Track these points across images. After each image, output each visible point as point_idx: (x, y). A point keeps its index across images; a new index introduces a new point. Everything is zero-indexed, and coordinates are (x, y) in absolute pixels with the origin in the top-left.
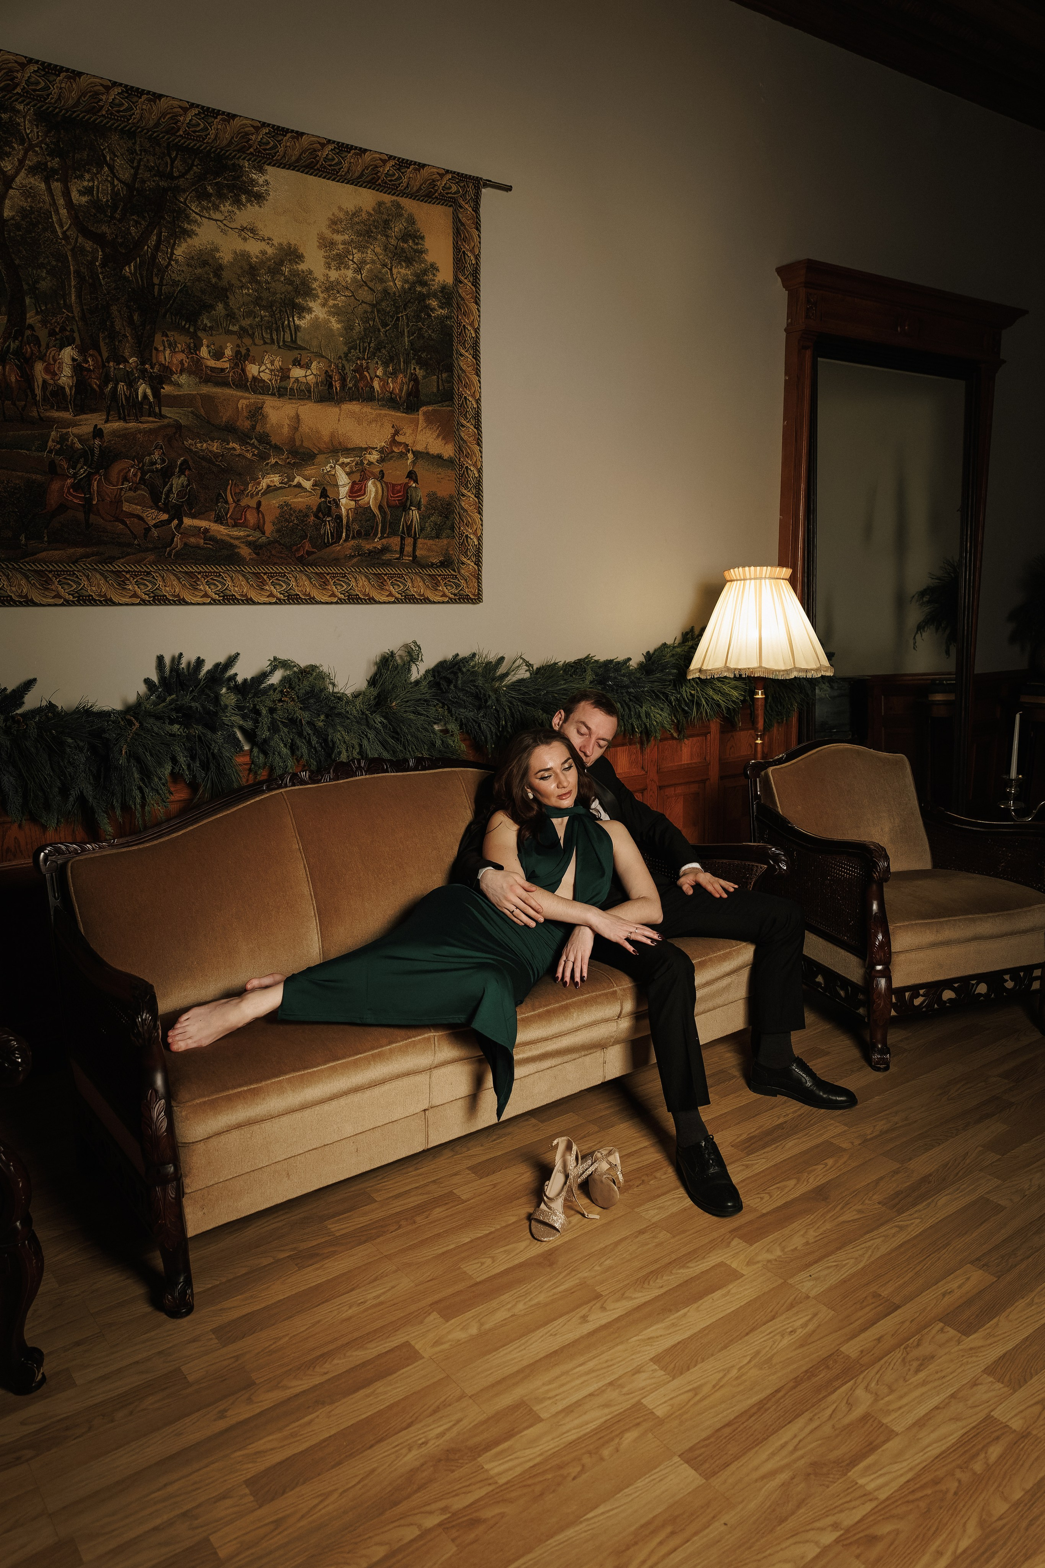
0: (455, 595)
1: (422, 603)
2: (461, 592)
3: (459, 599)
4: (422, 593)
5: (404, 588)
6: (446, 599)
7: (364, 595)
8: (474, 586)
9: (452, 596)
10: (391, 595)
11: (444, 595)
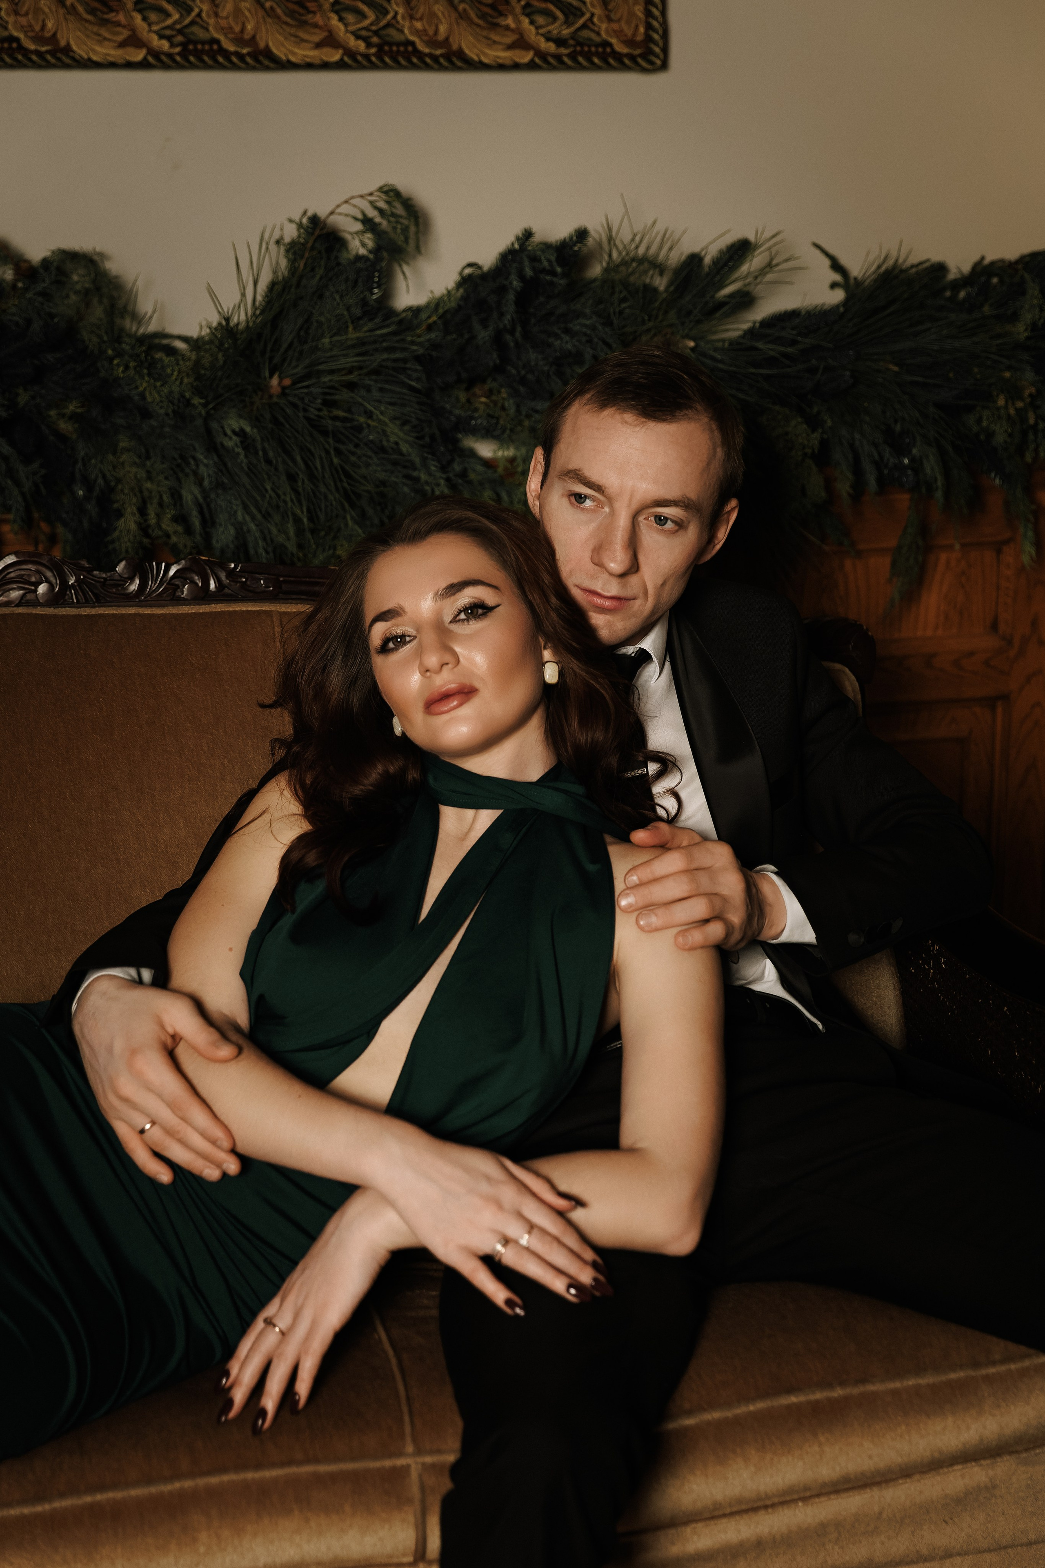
0: (560, 42)
1: (442, 68)
2: (586, 33)
3: (573, 56)
4: (442, 35)
5: (378, 20)
6: (526, 57)
7: (239, 41)
8: (632, 14)
9: (551, 47)
10: (330, 41)
11: (521, 43)
